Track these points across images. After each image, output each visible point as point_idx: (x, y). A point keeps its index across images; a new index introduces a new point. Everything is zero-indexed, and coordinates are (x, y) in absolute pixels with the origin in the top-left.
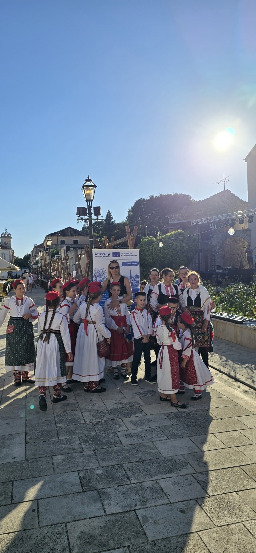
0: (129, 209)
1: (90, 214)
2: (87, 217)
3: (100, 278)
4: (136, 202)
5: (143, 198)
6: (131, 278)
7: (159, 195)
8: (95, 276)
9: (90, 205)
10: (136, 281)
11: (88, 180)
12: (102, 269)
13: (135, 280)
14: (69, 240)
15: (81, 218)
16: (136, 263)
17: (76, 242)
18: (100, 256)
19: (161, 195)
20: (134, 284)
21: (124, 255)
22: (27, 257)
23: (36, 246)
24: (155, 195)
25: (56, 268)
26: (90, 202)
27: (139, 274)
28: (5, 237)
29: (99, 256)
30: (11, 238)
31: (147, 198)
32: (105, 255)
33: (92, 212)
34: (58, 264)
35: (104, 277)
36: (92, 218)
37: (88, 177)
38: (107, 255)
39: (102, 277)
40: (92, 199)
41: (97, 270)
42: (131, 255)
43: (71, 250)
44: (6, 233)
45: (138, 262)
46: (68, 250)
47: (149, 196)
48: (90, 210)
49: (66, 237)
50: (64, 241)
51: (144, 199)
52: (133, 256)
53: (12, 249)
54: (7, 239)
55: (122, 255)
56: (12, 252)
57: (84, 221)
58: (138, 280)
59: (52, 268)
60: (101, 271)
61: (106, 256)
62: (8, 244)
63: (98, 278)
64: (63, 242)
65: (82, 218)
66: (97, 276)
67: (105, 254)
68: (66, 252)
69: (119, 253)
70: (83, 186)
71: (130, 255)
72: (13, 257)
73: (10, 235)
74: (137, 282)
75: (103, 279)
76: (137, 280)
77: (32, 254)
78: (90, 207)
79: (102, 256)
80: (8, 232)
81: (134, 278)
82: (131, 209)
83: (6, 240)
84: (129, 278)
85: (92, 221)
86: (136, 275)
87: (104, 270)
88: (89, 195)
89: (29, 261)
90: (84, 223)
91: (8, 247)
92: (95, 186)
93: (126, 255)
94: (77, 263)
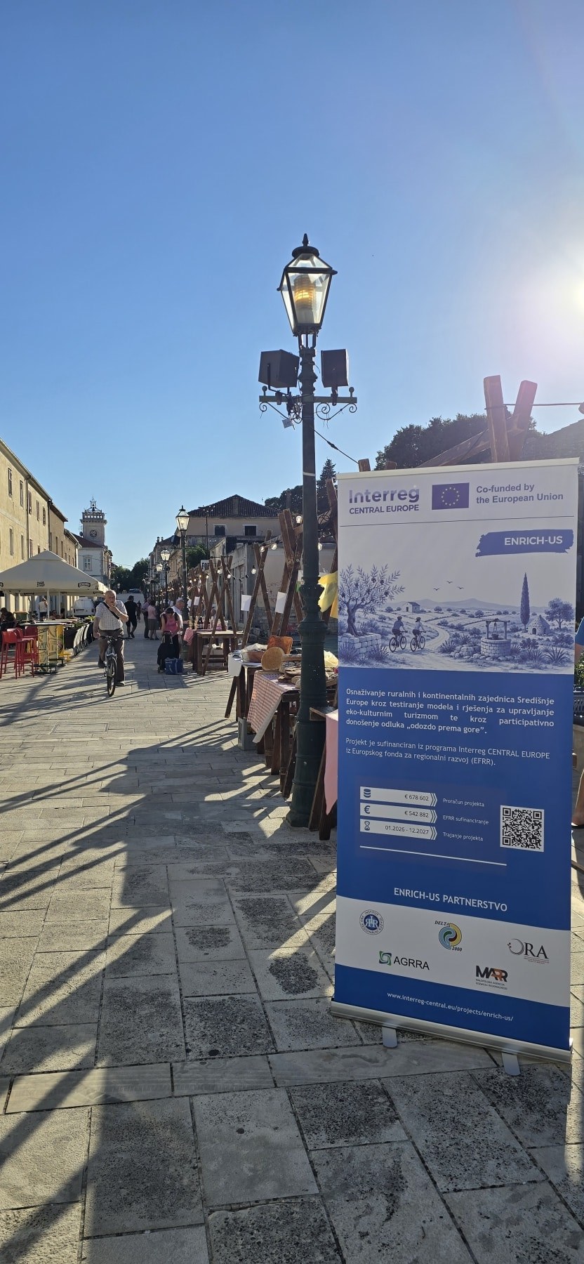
0: (379, 453)
1: (309, 379)
2: (296, 391)
3: (370, 616)
4: (397, 433)
5: (416, 424)
6: (525, 618)
7: (454, 418)
8: (348, 604)
9: (310, 345)
10: (551, 633)
11: (305, 251)
12: (379, 570)
13: (546, 630)
14: (235, 526)
15: (273, 394)
16: (559, 540)
17: (250, 530)
18: (373, 504)
19: (459, 416)
20: (541, 647)
21: (490, 495)
22: (141, 568)
23: (160, 541)
24: (444, 419)
25: (199, 590)
26: (310, 336)
27: (571, 599)
28: (92, 520)
29: (365, 504)
30: (105, 522)
31: (425, 425)
32: (397, 502)
33: (317, 370)
34: (204, 580)
35: (389, 610)
36: (316, 394)
37: (305, 241)
38: (407, 502)
39: (377, 609)
40: (317, 320)
41: (356, 576)
42: (528, 493)
43: (238, 547)
44: (93, 510)
45: (571, 531)
46: (231, 546)
47: (431, 421)
48: (309, 364)
49: (227, 520)
50: (223, 528)
51: (418, 428)
52: (541, 497)
53: (107, 547)
54: (94, 524)
55: (484, 496)
56: (107, 554)
57: (284, 404)
58: (565, 629)
59: (189, 589)
60: (374, 580)
61: (402, 503)
62: (99, 536)
63: (359, 612)
64: (220, 531)
65: (278, 393)
66: (357, 607)
67: (396, 496)
68: (227, 553)
69: (464, 488)
70: (287, 270)
71: (523, 493)
72: (108, 566)
73: (103, 515)
74: (556, 642)
75: (382, 619)
76: (559, 629)
77: (153, 562)
78: (308, 353)
79: (382, 504)
80: (99, 507)
81: (544, 616)
82: (384, 452)
83: (93, 526)
84: (516, 618)
85: (315, 405)
86: (554, 605)
87: (388, 574)
88: (306, 306)
89: (146, 576)
90: (286, 413)
91: (98, 544)
92: (330, 272)
93: (502, 494)
94: (254, 571)
